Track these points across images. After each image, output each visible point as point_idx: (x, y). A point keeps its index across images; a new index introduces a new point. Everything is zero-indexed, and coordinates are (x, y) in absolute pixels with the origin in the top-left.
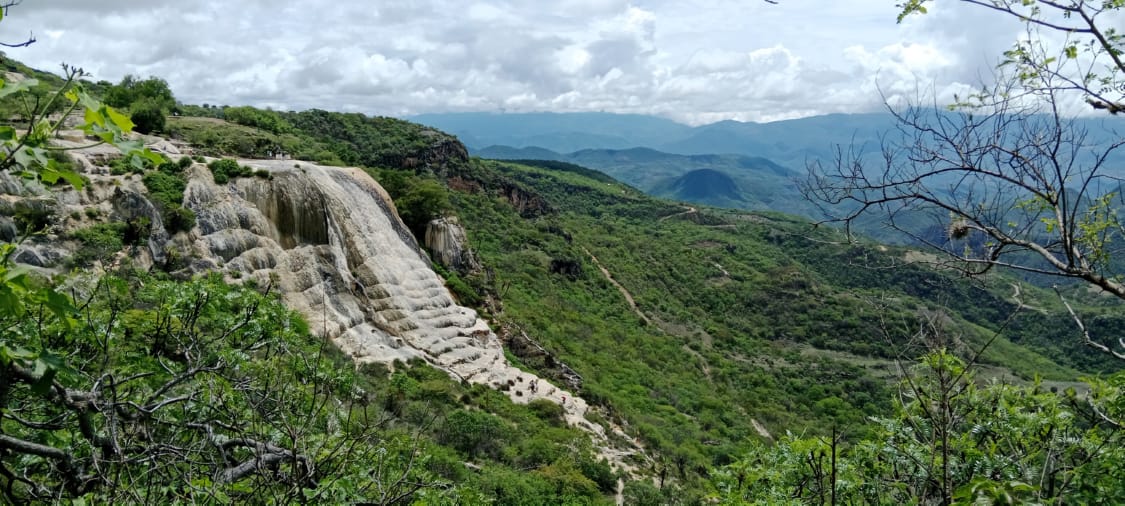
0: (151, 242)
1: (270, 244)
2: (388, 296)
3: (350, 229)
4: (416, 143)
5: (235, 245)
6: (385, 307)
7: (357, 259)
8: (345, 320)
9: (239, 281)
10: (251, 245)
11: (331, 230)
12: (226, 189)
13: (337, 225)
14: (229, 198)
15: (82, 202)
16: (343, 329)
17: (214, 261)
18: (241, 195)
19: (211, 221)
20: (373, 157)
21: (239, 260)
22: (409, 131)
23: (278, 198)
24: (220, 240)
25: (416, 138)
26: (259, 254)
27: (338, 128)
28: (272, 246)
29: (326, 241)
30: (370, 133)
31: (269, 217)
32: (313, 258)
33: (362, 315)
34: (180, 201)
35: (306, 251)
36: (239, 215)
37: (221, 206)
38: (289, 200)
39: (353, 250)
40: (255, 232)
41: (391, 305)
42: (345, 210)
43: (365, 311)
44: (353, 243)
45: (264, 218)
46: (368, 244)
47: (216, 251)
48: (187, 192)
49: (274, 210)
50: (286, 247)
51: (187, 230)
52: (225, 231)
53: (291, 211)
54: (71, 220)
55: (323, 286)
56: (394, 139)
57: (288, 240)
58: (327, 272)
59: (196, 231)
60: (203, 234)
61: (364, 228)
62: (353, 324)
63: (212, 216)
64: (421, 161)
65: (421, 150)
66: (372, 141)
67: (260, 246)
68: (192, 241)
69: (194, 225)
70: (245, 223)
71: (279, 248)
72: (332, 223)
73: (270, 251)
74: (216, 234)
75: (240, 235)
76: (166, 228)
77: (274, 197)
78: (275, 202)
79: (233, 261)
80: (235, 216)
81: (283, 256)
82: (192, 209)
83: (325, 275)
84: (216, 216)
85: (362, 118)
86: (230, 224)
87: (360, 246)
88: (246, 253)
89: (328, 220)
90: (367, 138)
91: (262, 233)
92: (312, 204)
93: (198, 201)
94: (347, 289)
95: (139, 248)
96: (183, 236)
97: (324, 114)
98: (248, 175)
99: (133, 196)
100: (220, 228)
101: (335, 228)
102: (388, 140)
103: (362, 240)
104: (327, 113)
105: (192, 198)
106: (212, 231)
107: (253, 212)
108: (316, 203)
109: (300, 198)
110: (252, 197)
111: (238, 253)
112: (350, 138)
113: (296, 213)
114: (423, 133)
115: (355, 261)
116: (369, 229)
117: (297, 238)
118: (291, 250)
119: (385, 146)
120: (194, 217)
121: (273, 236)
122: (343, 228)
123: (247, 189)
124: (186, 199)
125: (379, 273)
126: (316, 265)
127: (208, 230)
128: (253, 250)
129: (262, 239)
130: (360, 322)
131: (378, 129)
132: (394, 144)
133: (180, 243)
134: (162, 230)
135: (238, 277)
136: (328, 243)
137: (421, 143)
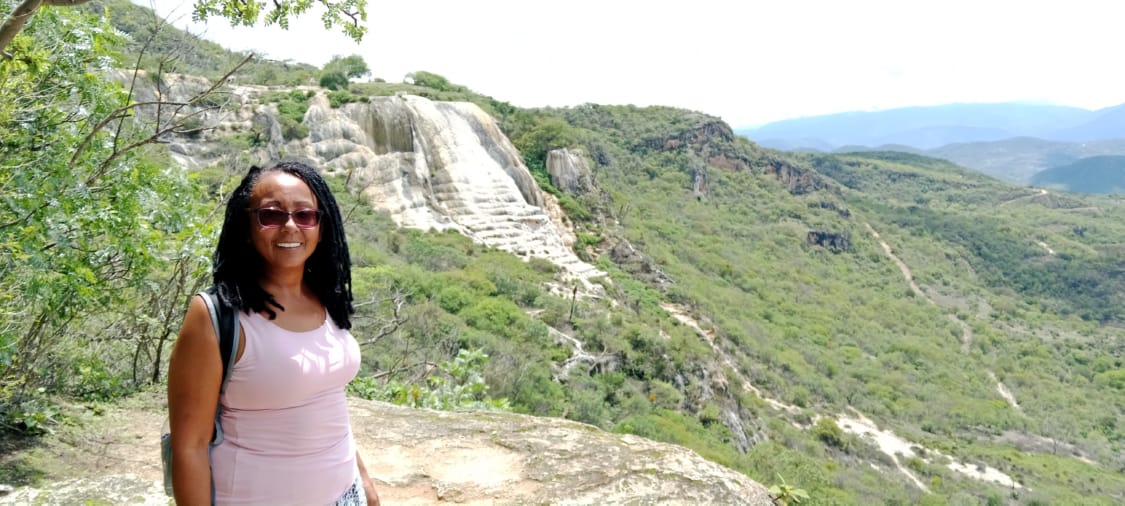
0: (270, 145)
1: (366, 151)
2: (457, 190)
3: (436, 142)
4: (678, 125)
5: (335, 150)
6: (451, 198)
7: (439, 164)
8: (407, 203)
9: (332, 174)
10: (348, 150)
11: (416, 141)
12: (338, 111)
13: (423, 138)
14: (338, 118)
15: (230, 120)
16: (403, 208)
17: (317, 160)
18: (348, 115)
19: (320, 134)
20: (636, 141)
21: (337, 161)
22: (673, 116)
23: (373, 116)
24: (323, 146)
25: (679, 121)
26: (354, 156)
27: (606, 118)
28: (367, 152)
29: (412, 149)
30: (635, 120)
31: (366, 130)
32: (398, 161)
33: (424, 200)
34: (300, 120)
35: (394, 158)
36: (342, 129)
37: (330, 123)
38: (381, 118)
39: (436, 157)
40: (354, 141)
41: (456, 197)
42: (436, 128)
43: (428, 198)
44: (438, 153)
45: (363, 132)
46: (451, 154)
47: (320, 153)
48: (307, 114)
49: (370, 126)
50: (378, 153)
51: (300, 138)
52: (329, 141)
53: (383, 126)
54: (218, 131)
55: (401, 182)
56: (657, 124)
57: (381, 148)
58: (406, 170)
59: (307, 140)
60: (314, 142)
61: (450, 142)
62: (415, 206)
63: (322, 130)
64: (682, 142)
65: (683, 133)
66: (636, 127)
67: (357, 151)
68: (303, 146)
69: (306, 136)
70: (346, 135)
71: (373, 153)
72: (417, 136)
73: (363, 154)
74: (323, 142)
75: (341, 143)
76: (284, 136)
77: (370, 116)
78: (371, 119)
79: (332, 161)
80: (339, 129)
81: (374, 159)
82: (309, 126)
83: (405, 173)
84: (325, 130)
85: (632, 109)
86: (334, 136)
87: (444, 155)
88: (344, 156)
89: (414, 133)
90: (633, 125)
91: (359, 143)
92: (400, 122)
93: (314, 120)
94: (419, 184)
95: (259, 148)
96: (296, 142)
97: (595, 106)
98: (353, 102)
99: (265, 115)
100: (326, 138)
101: (421, 141)
102: (651, 125)
103: (447, 151)
104: (598, 105)
105: (310, 118)
106: (320, 140)
107: (354, 127)
108: (404, 121)
109: (391, 117)
110: (355, 116)
111: (337, 156)
112: (617, 126)
113: (387, 128)
114: (687, 117)
115: (435, 165)
116: (455, 143)
117: (389, 147)
118: (382, 156)
119: (648, 131)
120: (308, 130)
121: (368, 145)
122: (430, 141)
123: (352, 111)
124: (306, 119)
125: (454, 175)
126: (398, 166)
127: (317, 139)
128: (349, 155)
129: (358, 146)
130: (421, 205)
131: (644, 116)
132: (656, 128)
133: (293, 147)
134: (280, 137)
135: (332, 171)
136: (412, 150)
137: (683, 126)
